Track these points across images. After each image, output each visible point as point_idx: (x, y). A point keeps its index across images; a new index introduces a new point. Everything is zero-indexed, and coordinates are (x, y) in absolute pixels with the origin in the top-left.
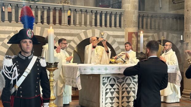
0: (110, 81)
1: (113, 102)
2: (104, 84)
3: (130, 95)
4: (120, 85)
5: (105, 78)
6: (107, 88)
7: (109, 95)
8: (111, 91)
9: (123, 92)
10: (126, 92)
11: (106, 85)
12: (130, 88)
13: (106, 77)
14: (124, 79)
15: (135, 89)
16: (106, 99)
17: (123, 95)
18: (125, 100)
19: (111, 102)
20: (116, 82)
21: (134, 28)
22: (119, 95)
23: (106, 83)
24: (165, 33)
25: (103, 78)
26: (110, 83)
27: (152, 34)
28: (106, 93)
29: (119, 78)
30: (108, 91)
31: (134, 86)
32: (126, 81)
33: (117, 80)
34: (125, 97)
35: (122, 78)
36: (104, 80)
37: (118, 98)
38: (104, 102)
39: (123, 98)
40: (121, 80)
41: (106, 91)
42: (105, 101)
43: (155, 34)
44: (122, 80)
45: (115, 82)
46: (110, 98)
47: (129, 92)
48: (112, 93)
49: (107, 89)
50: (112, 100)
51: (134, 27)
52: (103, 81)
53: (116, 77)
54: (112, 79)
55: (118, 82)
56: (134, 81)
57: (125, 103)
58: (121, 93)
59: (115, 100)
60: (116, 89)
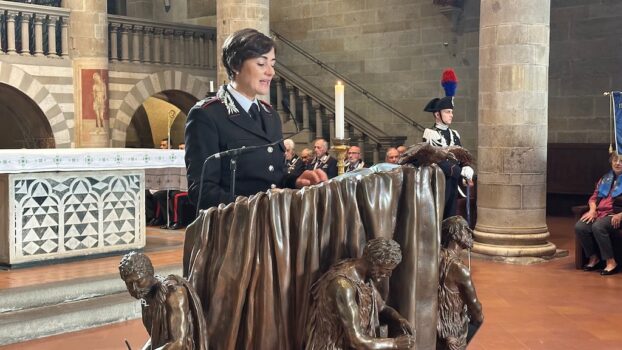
0: (34, 189)
1: (43, 238)
2: (18, 197)
4: (61, 199)
5: (20, 183)
6: (26, 206)
7: (33, 223)
8: (38, 213)
11: (24, 199)
12: (84, 205)
13: (23, 181)
14: (69, 185)
16: (25, 232)
19: (38, 239)
21: (99, 59)
23: (24, 195)
25: (17, 182)
30: (30, 213)
32: (74, 189)
34: (73, 228)
35: (64, 183)
36: (19, 189)
37: (56, 230)
39: (67, 228)
41: (24, 213)
42: (23, 238)
44: (65, 187)
45: (48, 192)
46: (36, 230)
48: (40, 218)
49: (26, 210)
50: (41, 235)
51: (98, 55)
53: (49, 180)
54: (40, 186)
57: (73, 240)
58: (61, 217)
59: (49, 235)
60: (50, 208)
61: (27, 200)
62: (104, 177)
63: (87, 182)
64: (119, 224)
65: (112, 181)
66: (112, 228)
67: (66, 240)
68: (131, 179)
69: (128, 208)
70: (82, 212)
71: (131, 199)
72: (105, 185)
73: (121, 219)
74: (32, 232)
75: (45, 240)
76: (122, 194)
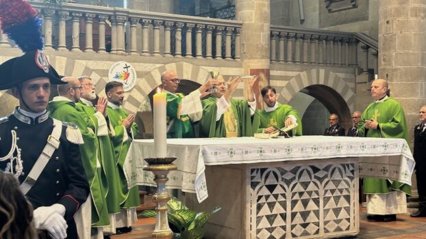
0: (267, 177)
1: (273, 226)
2: (254, 185)
3: (308, 209)
4: (288, 187)
5: (255, 171)
6: (260, 194)
7: (266, 210)
8: (269, 200)
9: (294, 203)
10: (299, 203)
11: (258, 187)
12: (308, 192)
13: (258, 170)
14: (295, 173)
15: (318, 194)
16: (259, 219)
17: (294, 210)
18: (299, 220)
19: (269, 226)
20: (280, 179)
22: (285, 209)
23: (258, 183)
24: (322, 72)
25: (252, 171)
26: (267, 183)
27: (297, 73)
28: (259, 207)
29: (286, 172)
30: (263, 200)
31: (317, 189)
32: (300, 177)
33: (282, 174)
34: (298, 215)
35: (291, 171)
36: (254, 177)
37: (284, 216)
38: (254, 229)
39: (294, 215)
40: (289, 176)
41: (258, 201)
42: (257, 225)
43: (302, 74)
44: (292, 175)
45: (278, 180)
46: (268, 217)
47: (305, 203)
48: (271, 205)
49: (260, 197)
50: (271, 222)
52: (252, 178)
53: (278, 168)
54: (272, 174)
55: (283, 179)
56: (316, 177)
57: (298, 227)
58: (289, 205)
59: (279, 222)
60: (280, 196)
61: (261, 188)
62: (324, 166)
63: (310, 170)
64: (337, 211)
65: (331, 169)
66: (331, 216)
67: (293, 227)
68: (347, 168)
69: (344, 196)
70: (306, 200)
71: (347, 187)
72: (325, 173)
73: (338, 206)
74: (265, 219)
75: (275, 228)
76: (339, 182)
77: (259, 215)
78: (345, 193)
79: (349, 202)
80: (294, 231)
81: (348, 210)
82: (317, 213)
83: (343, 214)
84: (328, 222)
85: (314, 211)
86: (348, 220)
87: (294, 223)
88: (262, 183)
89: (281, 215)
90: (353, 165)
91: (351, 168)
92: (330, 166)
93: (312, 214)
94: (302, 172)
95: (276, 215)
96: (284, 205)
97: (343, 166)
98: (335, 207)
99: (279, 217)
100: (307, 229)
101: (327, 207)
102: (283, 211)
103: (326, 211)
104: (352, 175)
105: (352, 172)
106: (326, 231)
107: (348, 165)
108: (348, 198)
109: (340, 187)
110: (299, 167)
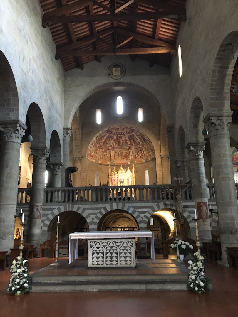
0: (96, 244)
1: (99, 260)
2: (91, 247)
3: (112, 256)
4: (105, 248)
6: (93, 249)
7: (95, 255)
8: (97, 252)
9: (107, 253)
10: (109, 253)
12: (113, 250)
13: (93, 242)
15: (117, 251)
16: (93, 258)
18: (109, 259)
19: (97, 260)
23: (93, 246)
25: (91, 242)
26: (96, 246)
28: (93, 254)
29: (104, 243)
30: (94, 252)
31: (116, 249)
32: (109, 244)
33: (102, 243)
34: (109, 257)
35: (106, 243)
37: (103, 258)
38: (91, 261)
39: (107, 257)
41: (93, 252)
42: (92, 259)
44: (106, 244)
45: (100, 245)
46: (96, 257)
47: (111, 253)
48: (98, 254)
49: (93, 251)
50: (98, 259)
52: (91, 244)
53: (101, 241)
54: (98, 243)
55: (102, 245)
56: (116, 245)
57: (109, 261)
58: (105, 254)
59: (101, 259)
60: (101, 251)
61: (94, 248)
62: (120, 241)
63: (114, 242)
64: (125, 257)
65: (122, 243)
66: (123, 259)
67: (106, 261)
68: (129, 242)
69: (129, 252)
70: (112, 252)
71: (130, 249)
72: (120, 244)
73: (126, 255)
74: (95, 258)
75: (99, 261)
76: (126, 247)
77: (93, 256)
78: (129, 251)
79: (131, 255)
80: (107, 263)
81: (130, 257)
82: (117, 257)
83: (128, 259)
84: (122, 261)
85: (115, 257)
86: (131, 261)
87: (107, 260)
88: (94, 246)
89: (102, 257)
90: (132, 241)
91: (132, 242)
92: (122, 241)
93: (114, 258)
94: (110, 243)
95: (100, 257)
96: (103, 253)
97: (128, 241)
98: (125, 256)
99: (101, 258)
100: (113, 262)
101: (121, 256)
102: (102, 256)
103: (121, 257)
104: (132, 245)
105: (132, 244)
106: (121, 264)
107: (130, 241)
108: (130, 253)
109: (126, 249)
110: (109, 241)
